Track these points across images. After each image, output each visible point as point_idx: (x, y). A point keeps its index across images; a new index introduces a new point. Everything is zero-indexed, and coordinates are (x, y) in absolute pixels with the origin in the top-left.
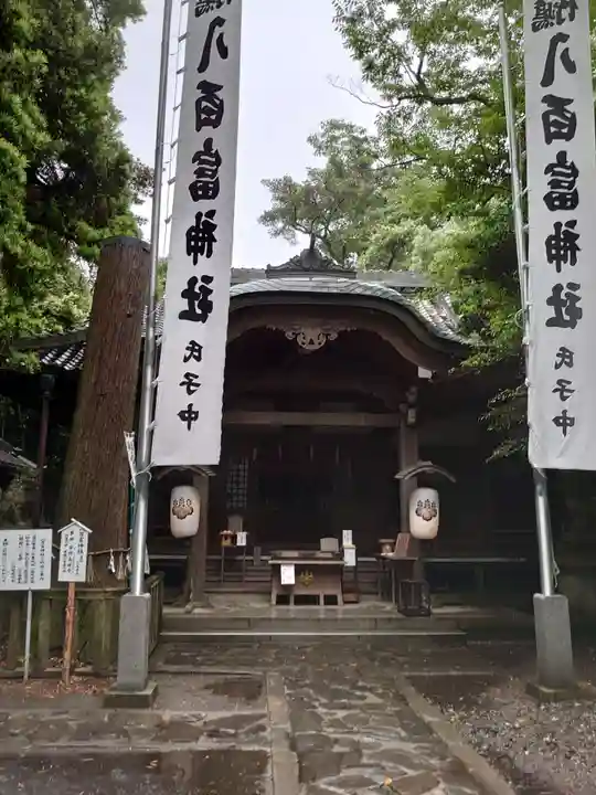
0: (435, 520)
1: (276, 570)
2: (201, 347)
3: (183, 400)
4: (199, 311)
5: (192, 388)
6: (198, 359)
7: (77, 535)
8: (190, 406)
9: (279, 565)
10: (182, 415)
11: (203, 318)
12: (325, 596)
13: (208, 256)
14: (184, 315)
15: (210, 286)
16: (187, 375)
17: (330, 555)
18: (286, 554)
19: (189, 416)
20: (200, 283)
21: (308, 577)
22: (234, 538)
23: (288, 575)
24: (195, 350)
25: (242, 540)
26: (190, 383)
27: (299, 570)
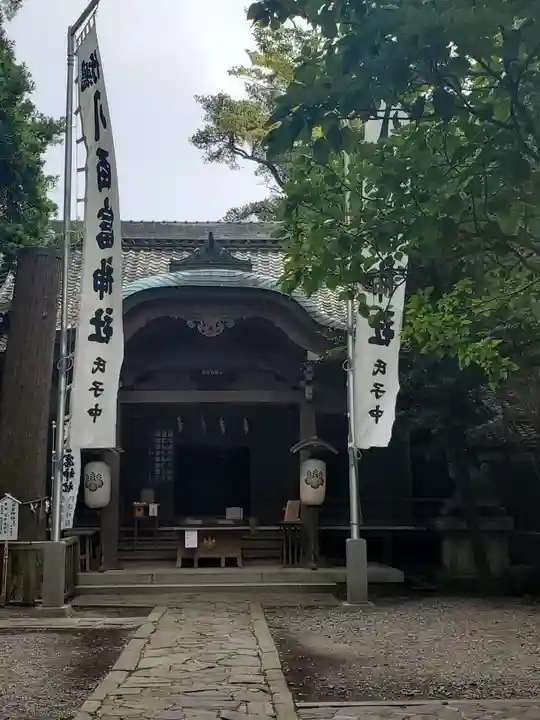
0: (322, 488)
1: (182, 536)
2: (104, 362)
3: (92, 401)
4: (104, 335)
5: (98, 392)
6: (103, 371)
7: (10, 506)
8: (97, 405)
9: (184, 531)
10: (90, 412)
11: (106, 340)
12: (226, 559)
13: (110, 293)
14: (91, 338)
15: (111, 316)
16: (94, 383)
17: (231, 523)
18: (190, 521)
19: (95, 412)
20: (105, 314)
21: (211, 542)
22: (147, 509)
23: (191, 540)
24: (100, 364)
25: (153, 510)
26: (97, 388)
27: (201, 537)
